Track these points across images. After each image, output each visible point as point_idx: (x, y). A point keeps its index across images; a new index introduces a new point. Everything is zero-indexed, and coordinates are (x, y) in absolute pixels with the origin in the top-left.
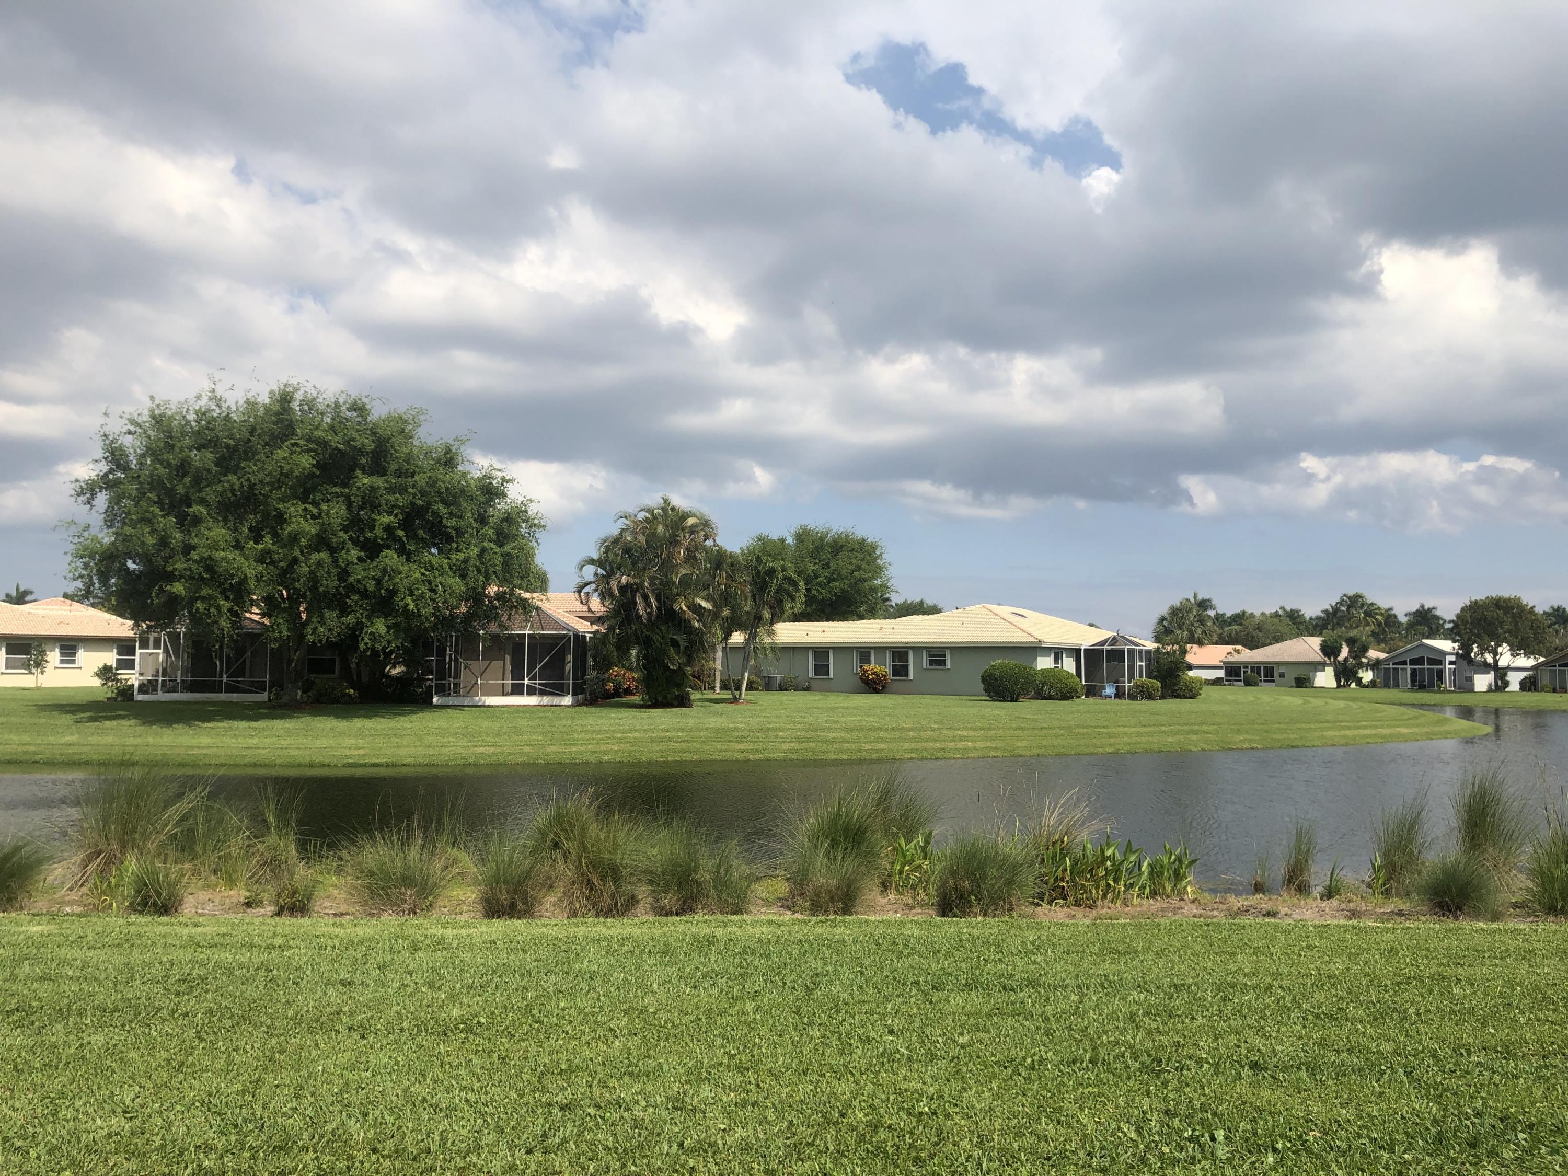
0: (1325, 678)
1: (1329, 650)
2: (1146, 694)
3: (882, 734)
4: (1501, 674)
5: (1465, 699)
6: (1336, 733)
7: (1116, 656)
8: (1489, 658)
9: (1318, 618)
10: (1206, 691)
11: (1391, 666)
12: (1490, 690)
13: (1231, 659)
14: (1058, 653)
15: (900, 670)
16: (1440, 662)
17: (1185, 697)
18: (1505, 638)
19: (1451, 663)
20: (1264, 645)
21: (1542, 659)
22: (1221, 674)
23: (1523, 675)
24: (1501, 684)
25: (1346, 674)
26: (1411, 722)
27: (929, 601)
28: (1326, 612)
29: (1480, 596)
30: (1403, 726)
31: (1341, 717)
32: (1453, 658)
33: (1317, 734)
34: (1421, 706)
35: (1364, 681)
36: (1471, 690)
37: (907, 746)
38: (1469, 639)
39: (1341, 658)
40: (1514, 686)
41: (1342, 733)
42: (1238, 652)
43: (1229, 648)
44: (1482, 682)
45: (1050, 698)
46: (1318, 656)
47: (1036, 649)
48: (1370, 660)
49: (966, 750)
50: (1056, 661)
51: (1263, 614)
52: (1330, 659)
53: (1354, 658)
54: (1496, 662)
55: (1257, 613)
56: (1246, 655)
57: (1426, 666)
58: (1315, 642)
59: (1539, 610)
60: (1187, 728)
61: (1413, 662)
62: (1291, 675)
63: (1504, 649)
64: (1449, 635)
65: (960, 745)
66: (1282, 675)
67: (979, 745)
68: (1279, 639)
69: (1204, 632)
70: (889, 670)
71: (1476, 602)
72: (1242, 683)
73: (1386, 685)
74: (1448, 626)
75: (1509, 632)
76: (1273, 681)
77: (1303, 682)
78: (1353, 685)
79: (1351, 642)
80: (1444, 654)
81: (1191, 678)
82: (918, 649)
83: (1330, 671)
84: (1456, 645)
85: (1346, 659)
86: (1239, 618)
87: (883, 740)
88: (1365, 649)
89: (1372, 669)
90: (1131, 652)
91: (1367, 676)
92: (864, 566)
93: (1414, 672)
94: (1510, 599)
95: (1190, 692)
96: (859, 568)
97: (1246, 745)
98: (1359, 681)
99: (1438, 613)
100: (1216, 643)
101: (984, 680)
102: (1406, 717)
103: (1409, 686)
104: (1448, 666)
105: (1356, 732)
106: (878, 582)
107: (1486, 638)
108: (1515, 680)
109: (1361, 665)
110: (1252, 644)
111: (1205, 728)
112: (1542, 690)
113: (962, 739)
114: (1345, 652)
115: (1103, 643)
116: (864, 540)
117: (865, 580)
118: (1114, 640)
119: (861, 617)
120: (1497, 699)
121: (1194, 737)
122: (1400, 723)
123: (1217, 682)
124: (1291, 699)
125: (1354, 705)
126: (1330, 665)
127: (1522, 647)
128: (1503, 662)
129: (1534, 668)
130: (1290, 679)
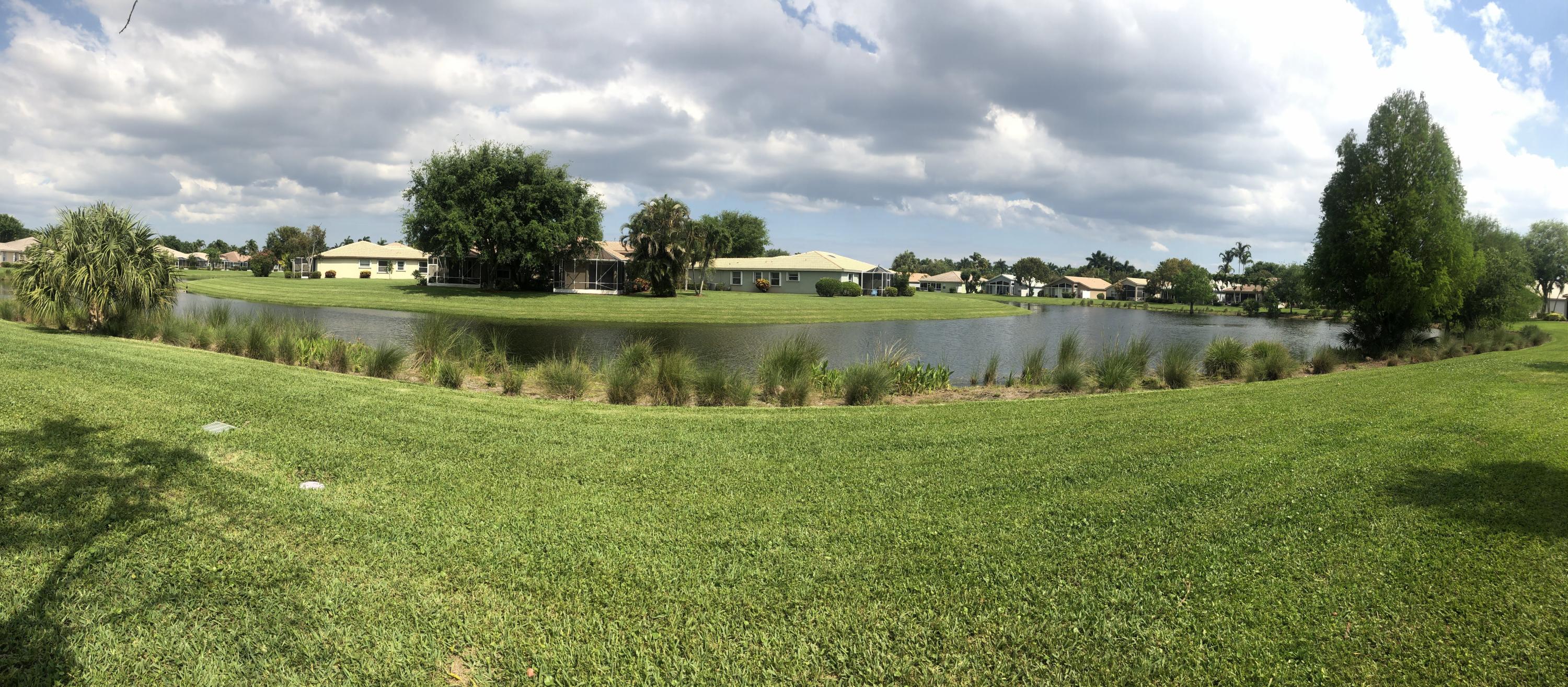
0: (962, 289)
1: (965, 277)
2: (891, 294)
3: (773, 312)
4: (1031, 289)
7: (878, 276)
8: (1028, 284)
9: (959, 263)
10: (917, 293)
11: (989, 285)
12: (1027, 296)
13: (923, 280)
14: (851, 275)
15: (775, 282)
16: (1008, 284)
17: (908, 296)
18: (1034, 275)
19: (1013, 285)
20: (937, 274)
21: (1046, 284)
22: (919, 286)
23: (1039, 290)
25: (971, 288)
27: (783, 250)
28: (962, 261)
29: (1025, 257)
32: (1013, 283)
33: (967, 314)
34: (1001, 302)
35: (977, 291)
36: (1020, 296)
37: (785, 317)
38: (1019, 275)
39: (969, 281)
40: (1036, 295)
41: (974, 313)
42: (927, 277)
43: (922, 275)
44: (1024, 292)
45: (847, 295)
46: (959, 280)
47: (841, 273)
48: (980, 282)
49: (813, 319)
50: (850, 279)
51: (936, 261)
52: (964, 281)
53: (974, 281)
54: (1030, 284)
55: (934, 260)
56: (930, 278)
57: (1002, 286)
58: (959, 273)
59: (1046, 264)
60: (911, 310)
61: (998, 283)
62: (948, 287)
63: (1033, 279)
64: (1010, 272)
65: (810, 317)
66: (944, 288)
67: (819, 317)
68: (943, 272)
69: (914, 267)
70: (770, 282)
71: (1023, 259)
72: (928, 291)
73: (987, 293)
74: (1009, 269)
75: (1036, 272)
76: (940, 290)
77: (953, 291)
78: (973, 292)
79: (974, 274)
80: (1010, 280)
81: (910, 288)
82: (784, 272)
83: (964, 286)
84: (1014, 277)
85: (971, 282)
86: (926, 262)
87: (774, 315)
88: (979, 277)
89: (981, 286)
90: (884, 274)
91: (979, 289)
92: (756, 230)
93: (998, 287)
94: (1036, 259)
95: (910, 294)
96: (754, 232)
98: (975, 291)
99: (1006, 264)
100: (919, 273)
101: (817, 287)
103: (996, 294)
104: (1011, 286)
105: (981, 313)
106: (763, 239)
107: (1027, 275)
108: (1036, 292)
109: (977, 284)
110: (932, 273)
111: (921, 310)
112: (1046, 297)
113: (811, 314)
114: (971, 278)
115: (872, 270)
116: (756, 219)
117: (757, 238)
118: (877, 269)
119: (755, 256)
120: (1030, 300)
123: (918, 289)
124: (951, 298)
125: (979, 302)
126: (965, 283)
127: (1039, 279)
128: (1032, 285)
129: (1043, 287)
130: (948, 289)
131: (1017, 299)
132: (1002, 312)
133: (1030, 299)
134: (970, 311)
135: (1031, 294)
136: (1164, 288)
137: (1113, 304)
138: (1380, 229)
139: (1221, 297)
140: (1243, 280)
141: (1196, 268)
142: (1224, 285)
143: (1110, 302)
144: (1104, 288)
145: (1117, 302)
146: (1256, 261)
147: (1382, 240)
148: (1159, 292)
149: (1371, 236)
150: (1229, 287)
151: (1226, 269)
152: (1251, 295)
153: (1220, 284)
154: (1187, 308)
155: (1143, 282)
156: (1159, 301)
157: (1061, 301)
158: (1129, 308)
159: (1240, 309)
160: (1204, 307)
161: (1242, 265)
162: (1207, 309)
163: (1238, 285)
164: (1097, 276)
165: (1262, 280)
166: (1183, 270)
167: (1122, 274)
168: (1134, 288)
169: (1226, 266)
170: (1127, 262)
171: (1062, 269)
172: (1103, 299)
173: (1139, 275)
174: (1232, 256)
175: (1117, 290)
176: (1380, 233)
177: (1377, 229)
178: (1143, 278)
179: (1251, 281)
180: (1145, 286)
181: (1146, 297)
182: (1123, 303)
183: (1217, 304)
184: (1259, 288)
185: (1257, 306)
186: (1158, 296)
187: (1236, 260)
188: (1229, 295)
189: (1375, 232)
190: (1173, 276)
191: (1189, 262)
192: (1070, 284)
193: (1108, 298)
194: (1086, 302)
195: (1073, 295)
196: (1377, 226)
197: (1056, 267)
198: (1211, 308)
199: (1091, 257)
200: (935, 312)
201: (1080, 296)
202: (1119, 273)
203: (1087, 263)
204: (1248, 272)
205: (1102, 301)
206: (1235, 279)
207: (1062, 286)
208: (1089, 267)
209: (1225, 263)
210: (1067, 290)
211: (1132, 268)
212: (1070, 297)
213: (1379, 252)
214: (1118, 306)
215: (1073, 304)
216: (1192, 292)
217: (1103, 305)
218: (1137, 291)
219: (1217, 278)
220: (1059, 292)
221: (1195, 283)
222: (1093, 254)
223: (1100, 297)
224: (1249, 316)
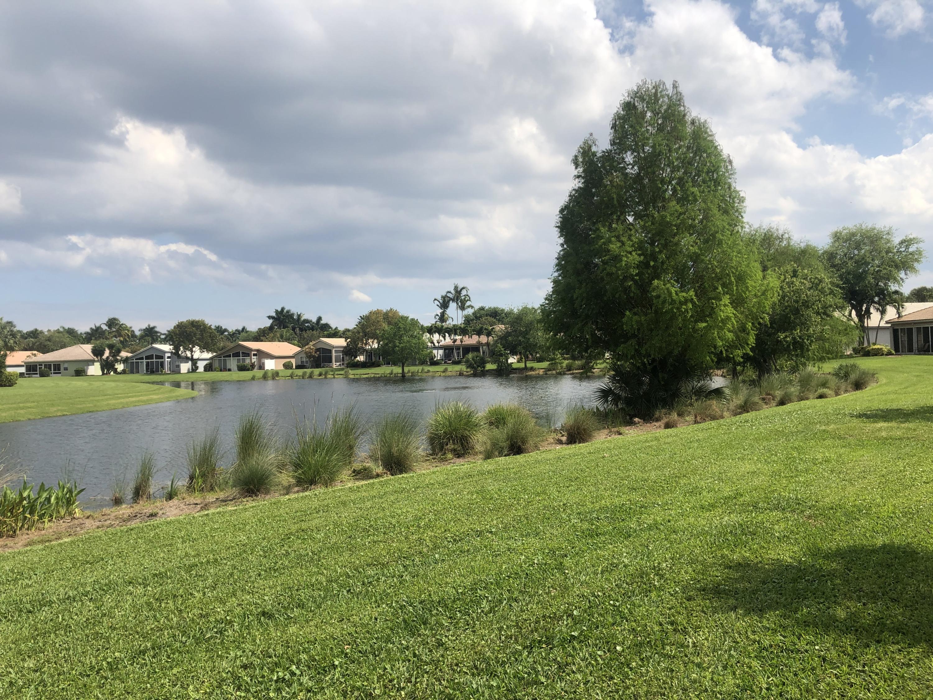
0: (95, 370)
1: (98, 352)
4: (194, 362)
6: (117, 402)
8: (189, 354)
9: (87, 333)
10: (20, 381)
11: (135, 361)
12: (189, 372)
13: (30, 360)
16: (162, 357)
17: (5, 386)
18: (197, 343)
19: (168, 357)
20: (53, 350)
21: (215, 354)
22: (23, 370)
23: (206, 362)
25: (108, 367)
26: (157, 392)
28: (91, 329)
29: (184, 319)
30: (153, 394)
32: (169, 355)
33: (105, 403)
34: (153, 383)
35: (118, 370)
36: (179, 372)
38: (178, 344)
39: (104, 357)
40: (201, 369)
42: (35, 355)
43: (29, 353)
44: (185, 367)
46: (90, 356)
48: (122, 358)
51: (49, 331)
52: (97, 357)
53: (112, 357)
54: (192, 356)
55: (45, 330)
56: (40, 357)
57: (154, 360)
58: (88, 348)
61: (147, 358)
62: (72, 369)
63: (196, 349)
64: (164, 341)
66: (66, 369)
68: (63, 346)
69: (15, 342)
71: (182, 323)
72: (38, 375)
73: (132, 372)
74: (163, 337)
75: (199, 339)
76: (60, 373)
77: (80, 373)
78: (112, 373)
79: (111, 347)
80: (165, 352)
81: (9, 373)
83: (97, 365)
84: (171, 347)
85: (108, 358)
86: (35, 334)
88: (119, 351)
89: (123, 363)
91: (120, 367)
93: (148, 364)
94: (199, 321)
95: (9, 382)
98: (115, 371)
99: (157, 329)
100: (22, 350)
103: (145, 372)
104: (167, 360)
105: (127, 400)
107: (188, 343)
108: (201, 365)
109: (117, 361)
110: (44, 349)
111: (29, 405)
112: (215, 370)
114: (107, 353)
121: (22, 412)
122: (151, 392)
123: (22, 375)
124: (78, 383)
126: (98, 361)
127: (205, 347)
128: (196, 356)
129: (211, 359)
130: (71, 371)
131: (176, 377)
132: (155, 397)
133: (193, 376)
134: (107, 400)
135: (194, 369)
136: (368, 347)
137: (305, 374)
138: (634, 253)
139: (439, 354)
140: (463, 331)
141: (405, 319)
142: (442, 338)
143: (300, 372)
144: (291, 354)
145: (308, 371)
146: (477, 307)
147: (638, 267)
148: (362, 354)
149: (624, 263)
150: (448, 341)
151: (442, 318)
152: (475, 348)
153: (436, 337)
154: (397, 370)
155: (341, 342)
156: (363, 365)
157: (236, 375)
158: (326, 378)
159: (462, 367)
160: (420, 368)
161: (460, 311)
162: (423, 370)
163: (458, 337)
164: (282, 339)
165: (486, 329)
166: (389, 323)
167: (312, 335)
168: (330, 351)
169: (443, 314)
170: (320, 319)
171: (234, 334)
172: (291, 368)
173: (335, 334)
174: (449, 302)
175: (309, 355)
176: (635, 258)
177: (630, 253)
178: (341, 337)
179: (474, 330)
180: (345, 347)
181: (346, 362)
182: (317, 371)
183: (434, 363)
184: (484, 339)
185: (483, 362)
186: (361, 358)
187: (453, 306)
188: (448, 350)
189: (628, 258)
190: (378, 332)
191: (396, 313)
192: (247, 352)
193: (298, 367)
194: (270, 374)
195: (253, 366)
196: (630, 249)
197: (226, 330)
198: (426, 368)
199: (274, 314)
200: (53, 405)
201: (261, 367)
202: (309, 333)
203: (268, 323)
204: (468, 320)
205: (289, 372)
206: (453, 331)
207: (237, 355)
208: (271, 328)
209: (441, 311)
210: (244, 360)
211: (327, 326)
212: (248, 370)
213: (635, 282)
214: (311, 377)
215: (253, 378)
216: (403, 349)
217: (292, 376)
218: (334, 354)
219: (431, 330)
220: (233, 363)
221: (405, 338)
222: (277, 311)
223: (287, 366)
224: (475, 375)
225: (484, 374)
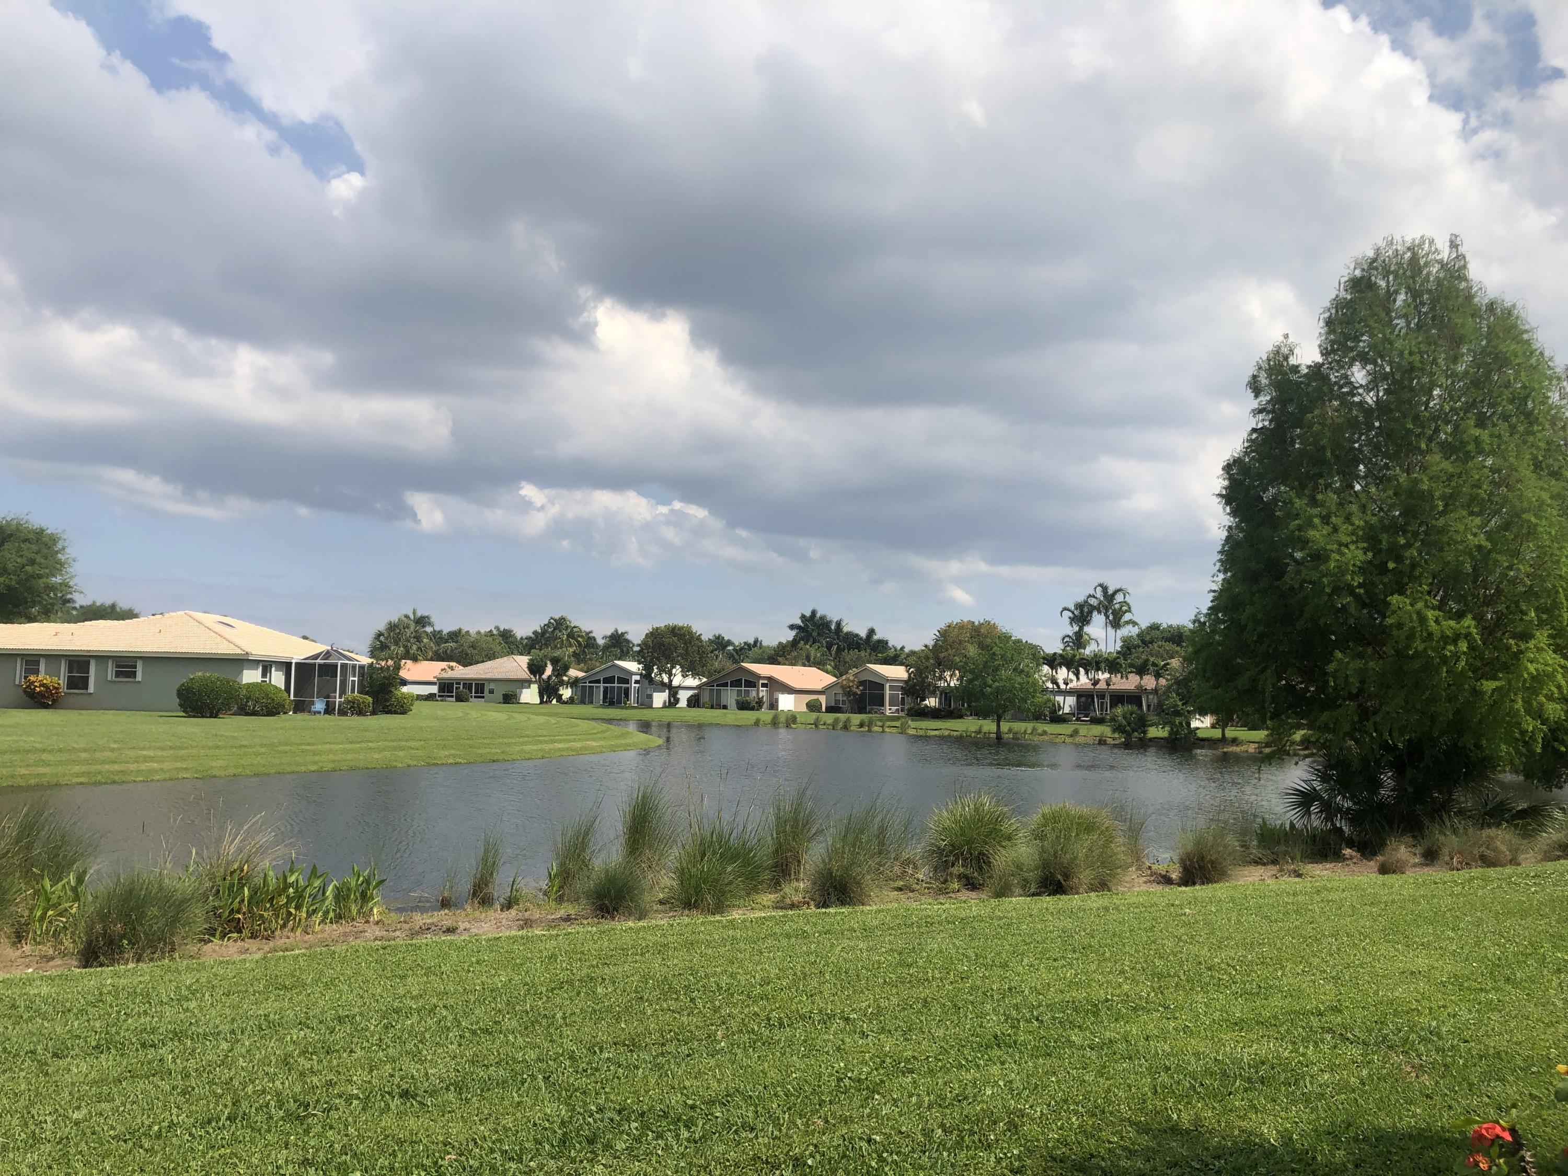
0: (530, 695)
1: (535, 668)
2: (357, 709)
3: (45, 756)
4: (674, 691)
5: (645, 714)
6: (535, 747)
7: (328, 670)
8: (666, 680)
9: (528, 638)
10: (421, 706)
11: (588, 684)
12: (664, 707)
13: (445, 675)
14: (267, 666)
15: (78, 682)
16: (627, 681)
17: (396, 713)
18: (678, 661)
19: (636, 682)
20: (477, 662)
21: (705, 680)
22: (434, 689)
23: (690, 693)
24: (673, 702)
25: (548, 691)
26: (599, 735)
28: (535, 633)
29: (661, 624)
30: (594, 740)
31: (540, 732)
32: (638, 678)
33: (517, 748)
34: (609, 721)
35: (564, 697)
36: (650, 707)
37: (76, 769)
38: (651, 661)
39: (545, 676)
40: (683, 703)
41: (540, 747)
42: (452, 668)
43: (444, 664)
44: (659, 699)
45: (254, 713)
46: (524, 674)
47: (242, 662)
48: (570, 678)
49: (151, 771)
50: (264, 675)
51: (479, 633)
52: (535, 676)
53: (556, 676)
54: (671, 681)
55: (473, 632)
56: (460, 672)
57: (616, 685)
58: (523, 661)
59: (705, 638)
60: (395, 744)
61: (607, 680)
62: (500, 691)
63: (677, 670)
64: (634, 656)
65: (144, 766)
66: (491, 692)
67: (167, 765)
68: (491, 656)
69: (419, 649)
70: (62, 682)
71: (657, 628)
72: (454, 699)
73: (583, 702)
74: (637, 649)
75: (681, 655)
76: (483, 697)
78: (554, 702)
79: (555, 661)
80: (631, 674)
81: (403, 694)
82: (102, 658)
83: (535, 688)
84: (641, 666)
85: (549, 677)
86: (455, 636)
87: (46, 764)
88: (566, 668)
89: (572, 687)
90: (344, 666)
91: (566, 693)
93: (606, 689)
94: (683, 627)
95: (401, 708)
96: (32, 562)
97: (451, 761)
98: (559, 699)
99: (628, 637)
100: (432, 659)
101: (180, 694)
102: (595, 731)
103: (601, 702)
104: (633, 685)
105: (551, 746)
106: (57, 580)
107: (664, 661)
108: (683, 696)
109: (562, 683)
110: (466, 661)
111: (412, 744)
112: (704, 707)
113: (147, 759)
114: (549, 670)
115: (316, 657)
117: (40, 577)
118: (328, 655)
119: (31, 619)
121: (401, 754)
122: (589, 737)
123: (431, 697)
124: (498, 715)
125: (553, 720)
126: (535, 682)
127: (690, 669)
128: (676, 682)
129: (699, 687)
130: (499, 695)
133: (670, 714)
136: (942, 684)
137: (836, 721)
139: (1068, 704)
140: (1113, 665)
141: (1006, 638)
142: (1072, 676)
143: (830, 718)
144: (819, 687)
145: (842, 717)
146: (1144, 624)
148: (933, 694)
150: (1084, 681)
151: (1079, 640)
152: (1133, 698)
153: (1062, 673)
154: (989, 726)
155: (898, 672)
156: (934, 714)
157: (734, 716)
158: (869, 731)
159: (1104, 730)
160: (1029, 726)
161: (1111, 631)
162: (1034, 729)
163: (1103, 676)
164: (808, 662)
165: (1154, 664)
166: (982, 646)
167: (859, 658)
168: (881, 687)
169: (1079, 635)
170: (872, 632)
171: (742, 649)
172: (819, 710)
173: (893, 659)
174: (1090, 612)
175: (848, 692)
178: (902, 664)
179: (1131, 665)
180: (906, 682)
181: (906, 707)
182: (856, 718)
183: (1057, 718)
184: (1149, 682)
185: (1142, 724)
186: (932, 702)
187: (1098, 619)
188: (1085, 699)
190: (957, 659)
191: (994, 627)
192: (752, 681)
193: (830, 710)
194: (782, 719)
195: (760, 703)
197: (729, 643)
198: (1041, 727)
199: (799, 622)
201: (773, 705)
202: (854, 653)
203: (790, 635)
204: (1128, 647)
205: (814, 715)
206: (1095, 664)
207: (737, 683)
208: (794, 643)
209: (1076, 628)
210: (747, 693)
211: (883, 644)
212: (752, 709)
214: (846, 727)
215: (757, 723)
216: (998, 691)
217: (816, 724)
218: (888, 692)
219: (1053, 661)
220: (730, 696)
221: (1004, 673)
222: (803, 617)
223: (813, 707)
224: (1127, 746)
225: (1144, 745)
